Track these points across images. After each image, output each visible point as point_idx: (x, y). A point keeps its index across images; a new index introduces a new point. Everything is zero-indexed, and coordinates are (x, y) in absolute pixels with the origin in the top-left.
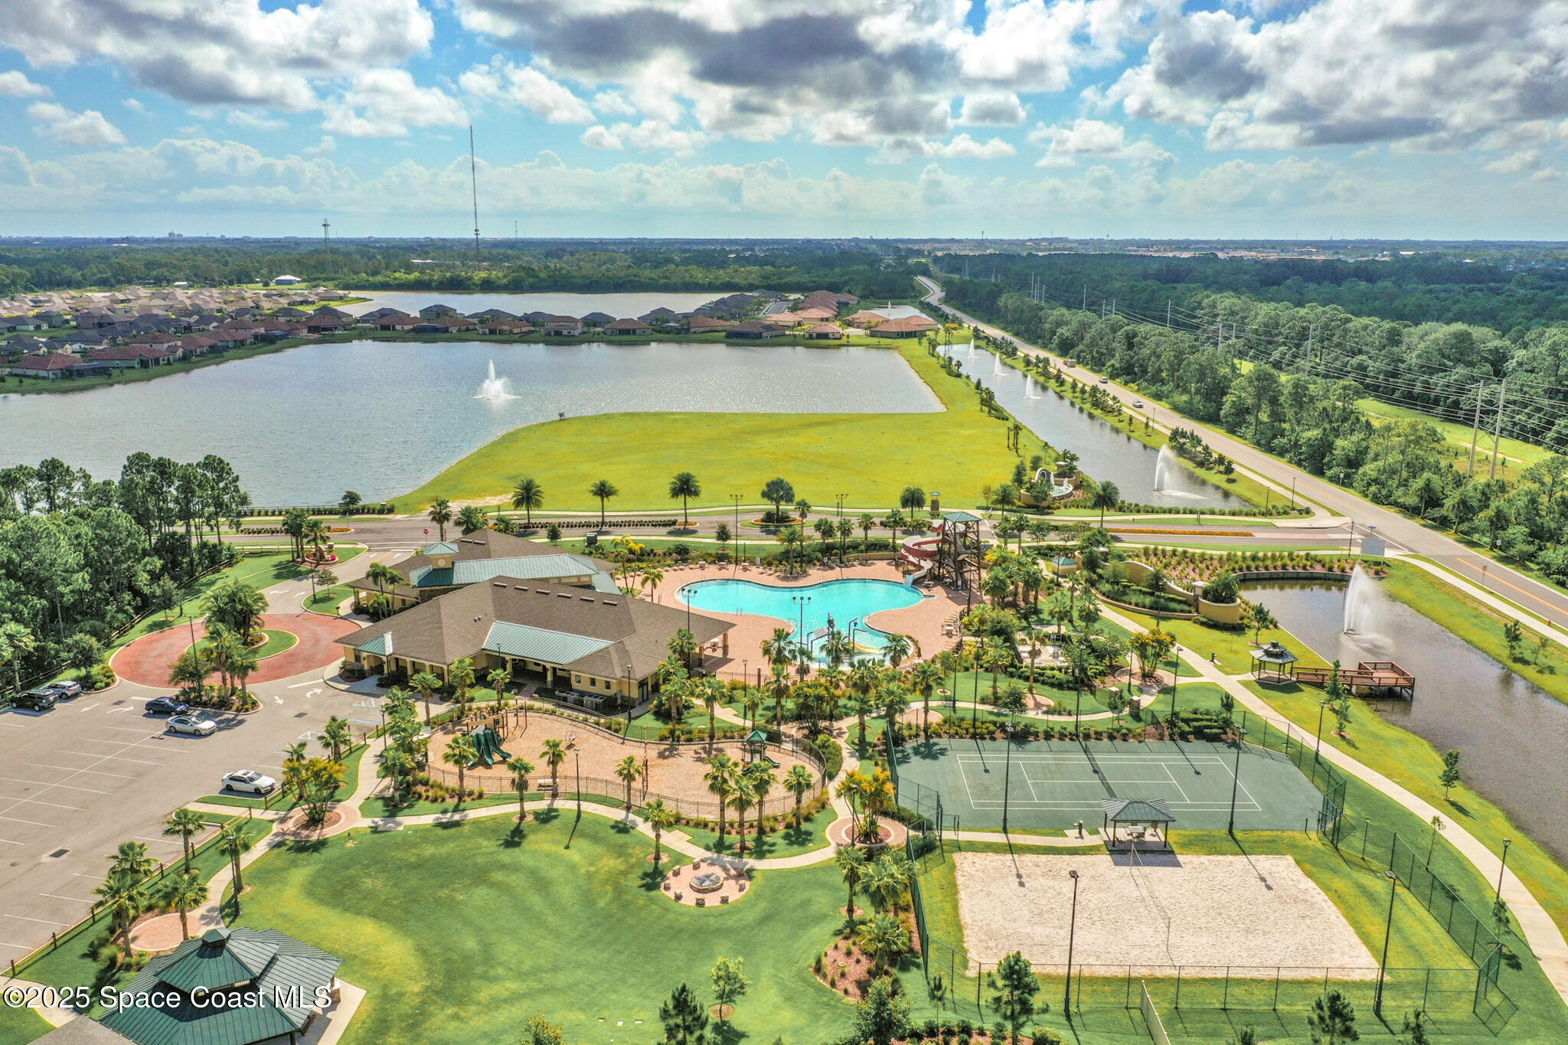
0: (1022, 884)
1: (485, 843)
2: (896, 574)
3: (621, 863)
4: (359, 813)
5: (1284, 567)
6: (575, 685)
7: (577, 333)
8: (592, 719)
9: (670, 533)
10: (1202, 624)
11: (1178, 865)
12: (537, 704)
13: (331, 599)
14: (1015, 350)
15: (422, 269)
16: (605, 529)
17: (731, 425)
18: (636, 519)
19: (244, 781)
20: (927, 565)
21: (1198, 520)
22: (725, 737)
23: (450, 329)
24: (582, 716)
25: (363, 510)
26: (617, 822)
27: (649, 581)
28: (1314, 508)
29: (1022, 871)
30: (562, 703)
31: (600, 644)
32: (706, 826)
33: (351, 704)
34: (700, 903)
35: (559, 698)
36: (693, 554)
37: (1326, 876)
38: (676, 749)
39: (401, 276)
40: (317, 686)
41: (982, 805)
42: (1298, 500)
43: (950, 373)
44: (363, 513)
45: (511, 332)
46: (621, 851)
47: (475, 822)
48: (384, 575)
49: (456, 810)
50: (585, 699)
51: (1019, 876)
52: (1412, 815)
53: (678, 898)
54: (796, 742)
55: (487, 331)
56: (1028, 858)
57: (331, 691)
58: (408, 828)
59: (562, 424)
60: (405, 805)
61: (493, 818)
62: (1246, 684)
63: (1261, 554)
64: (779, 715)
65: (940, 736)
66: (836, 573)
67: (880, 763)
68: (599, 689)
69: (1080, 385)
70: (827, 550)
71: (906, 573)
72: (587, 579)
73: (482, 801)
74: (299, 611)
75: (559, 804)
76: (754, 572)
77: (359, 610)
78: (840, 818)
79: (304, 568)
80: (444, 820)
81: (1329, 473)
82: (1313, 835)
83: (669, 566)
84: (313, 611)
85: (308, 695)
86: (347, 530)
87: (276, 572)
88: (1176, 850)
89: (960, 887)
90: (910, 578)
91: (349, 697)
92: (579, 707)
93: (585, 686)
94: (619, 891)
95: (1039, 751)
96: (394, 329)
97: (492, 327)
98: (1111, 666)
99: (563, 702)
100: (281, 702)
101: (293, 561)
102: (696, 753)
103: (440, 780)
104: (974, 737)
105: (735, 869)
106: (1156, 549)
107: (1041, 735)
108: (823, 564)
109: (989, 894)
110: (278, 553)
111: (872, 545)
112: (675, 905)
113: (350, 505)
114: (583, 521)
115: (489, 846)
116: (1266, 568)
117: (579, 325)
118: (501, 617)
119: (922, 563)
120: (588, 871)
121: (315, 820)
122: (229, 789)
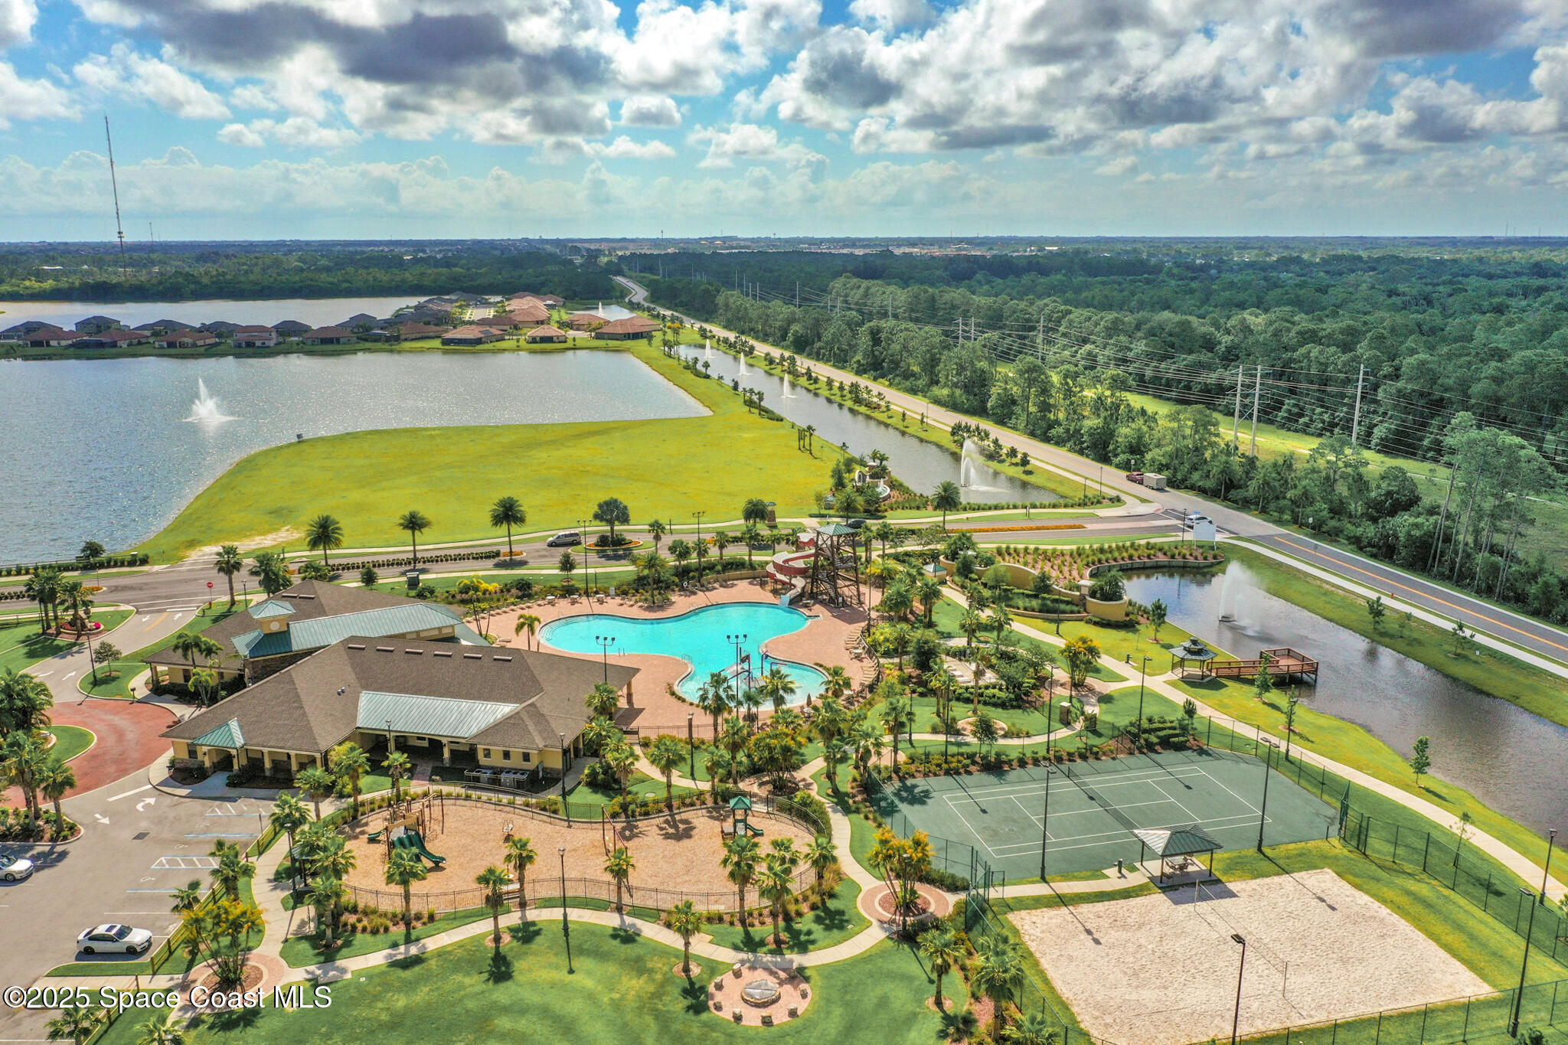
0: (1097, 942)
1: (467, 981)
2: (766, 596)
3: (646, 982)
4: (283, 962)
5: (1131, 557)
6: (482, 760)
7: (272, 343)
8: (519, 800)
9: (498, 566)
10: (1096, 624)
11: (1232, 895)
12: (446, 789)
13: (114, 679)
14: (752, 348)
15: (56, 275)
16: (419, 566)
17: (497, 439)
18: (452, 553)
19: (110, 939)
20: (799, 582)
21: (1028, 515)
22: (684, 805)
23: (119, 343)
24: (505, 798)
25: (109, 562)
26: (615, 929)
27: (526, 628)
28: (1123, 497)
29: (1089, 926)
30: (472, 784)
31: (505, 709)
32: (721, 919)
33: (202, 814)
34: (767, 1022)
35: (469, 779)
36: (536, 588)
37: (1374, 886)
38: (636, 827)
39: (32, 284)
40: (145, 794)
41: (1002, 852)
42: (1105, 489)
43: (698, 374)
44: (109, 566)
45: (194, 345)
46: (638, 966)
47: (441, 953)
48: (197, 645)
49: (408, 940)
50: (503, 777)
51: (1089, 932)
52: (1405, 807)
53: (738, 1018)
54: (767, 801)
55: (165, 344)
56: (1085, 909)
57: (168, 800)
58: (358, 973)
59: (303, 446)
60: (339, 942)
61: (461, 945)
62: (1172, 684)
63: (1106, 546)
64: (734, 772)
65: (913, 776)
66: (700, 599)
67: (871, 816)
68: (516, 762)
69: (836, 384)
70: (683, 573)
71: (775, 592)
72: (450, 630)
73: (436, 925)
74: (79, 698)
75: (532, 915)
76: (613, 605)
77: (158, 690)
78: (865, 889)
79: (63, 640)
80: (400, 957)
81: (1116, 460)
82: (1335, 841)
83: (513, 604)
84: (97, 696)
85: (140, 807)
86: (98, 589)
87: (26, 650)
88: (1224, 879)
89: (1037, 955)
90: (786, 598)
91: (196, 805)
92: (497, 787)
93: (497, 761)
94: (663, 1020)
95: (1022, 782)
96: (48, 345)
97: (171, 340)
98: (1038, 679)
99: (474, 783)
100: (106, 821)
101: (44, 633)
102: (661, 829)
103: (372, 904)
104: (947, 773)
105: (784, 970)
106: (1008, 548)
107: (1015, 764)
108: (682, 589)
109: (1071, 959)
110: (18, 624)
111: (728, 564)
112: (739, 1028)
113: (92, 558)
114: (391, 558)
115: (474, 982)
116: (1115, 560)
117: (274, 335)
118: (368, 687)
119: (794, 581)
120: (612, 999)
121: (229, 981)
122: (87, 953)
